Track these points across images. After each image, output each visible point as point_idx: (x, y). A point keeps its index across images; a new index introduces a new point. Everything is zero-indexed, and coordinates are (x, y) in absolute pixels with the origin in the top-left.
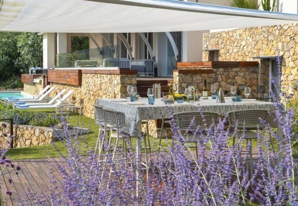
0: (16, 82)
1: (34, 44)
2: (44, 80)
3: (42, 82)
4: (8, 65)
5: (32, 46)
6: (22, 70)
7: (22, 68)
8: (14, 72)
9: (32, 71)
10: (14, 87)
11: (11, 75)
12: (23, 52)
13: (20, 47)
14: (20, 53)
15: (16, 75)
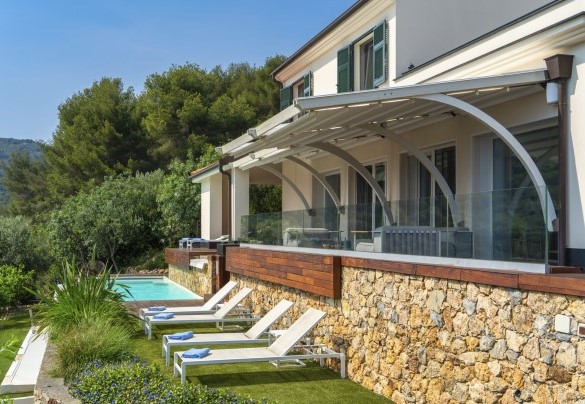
0: (154, 259)
1: (185, 197)
2: (214, 265)
3: (210, 267)
4: (141, 232)
5: (180, 201)
6: (163, 240)
7: (164, 237)
8: (150, 243)
9: (185, 244)
10: (152, 267)
11: (146, 248)
12: (166, 211)
13: (162, 203)
14: (161, 213)
15: (154, 248)
